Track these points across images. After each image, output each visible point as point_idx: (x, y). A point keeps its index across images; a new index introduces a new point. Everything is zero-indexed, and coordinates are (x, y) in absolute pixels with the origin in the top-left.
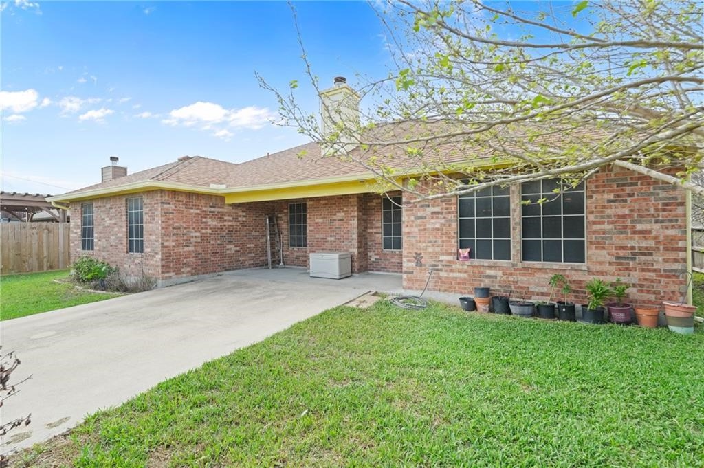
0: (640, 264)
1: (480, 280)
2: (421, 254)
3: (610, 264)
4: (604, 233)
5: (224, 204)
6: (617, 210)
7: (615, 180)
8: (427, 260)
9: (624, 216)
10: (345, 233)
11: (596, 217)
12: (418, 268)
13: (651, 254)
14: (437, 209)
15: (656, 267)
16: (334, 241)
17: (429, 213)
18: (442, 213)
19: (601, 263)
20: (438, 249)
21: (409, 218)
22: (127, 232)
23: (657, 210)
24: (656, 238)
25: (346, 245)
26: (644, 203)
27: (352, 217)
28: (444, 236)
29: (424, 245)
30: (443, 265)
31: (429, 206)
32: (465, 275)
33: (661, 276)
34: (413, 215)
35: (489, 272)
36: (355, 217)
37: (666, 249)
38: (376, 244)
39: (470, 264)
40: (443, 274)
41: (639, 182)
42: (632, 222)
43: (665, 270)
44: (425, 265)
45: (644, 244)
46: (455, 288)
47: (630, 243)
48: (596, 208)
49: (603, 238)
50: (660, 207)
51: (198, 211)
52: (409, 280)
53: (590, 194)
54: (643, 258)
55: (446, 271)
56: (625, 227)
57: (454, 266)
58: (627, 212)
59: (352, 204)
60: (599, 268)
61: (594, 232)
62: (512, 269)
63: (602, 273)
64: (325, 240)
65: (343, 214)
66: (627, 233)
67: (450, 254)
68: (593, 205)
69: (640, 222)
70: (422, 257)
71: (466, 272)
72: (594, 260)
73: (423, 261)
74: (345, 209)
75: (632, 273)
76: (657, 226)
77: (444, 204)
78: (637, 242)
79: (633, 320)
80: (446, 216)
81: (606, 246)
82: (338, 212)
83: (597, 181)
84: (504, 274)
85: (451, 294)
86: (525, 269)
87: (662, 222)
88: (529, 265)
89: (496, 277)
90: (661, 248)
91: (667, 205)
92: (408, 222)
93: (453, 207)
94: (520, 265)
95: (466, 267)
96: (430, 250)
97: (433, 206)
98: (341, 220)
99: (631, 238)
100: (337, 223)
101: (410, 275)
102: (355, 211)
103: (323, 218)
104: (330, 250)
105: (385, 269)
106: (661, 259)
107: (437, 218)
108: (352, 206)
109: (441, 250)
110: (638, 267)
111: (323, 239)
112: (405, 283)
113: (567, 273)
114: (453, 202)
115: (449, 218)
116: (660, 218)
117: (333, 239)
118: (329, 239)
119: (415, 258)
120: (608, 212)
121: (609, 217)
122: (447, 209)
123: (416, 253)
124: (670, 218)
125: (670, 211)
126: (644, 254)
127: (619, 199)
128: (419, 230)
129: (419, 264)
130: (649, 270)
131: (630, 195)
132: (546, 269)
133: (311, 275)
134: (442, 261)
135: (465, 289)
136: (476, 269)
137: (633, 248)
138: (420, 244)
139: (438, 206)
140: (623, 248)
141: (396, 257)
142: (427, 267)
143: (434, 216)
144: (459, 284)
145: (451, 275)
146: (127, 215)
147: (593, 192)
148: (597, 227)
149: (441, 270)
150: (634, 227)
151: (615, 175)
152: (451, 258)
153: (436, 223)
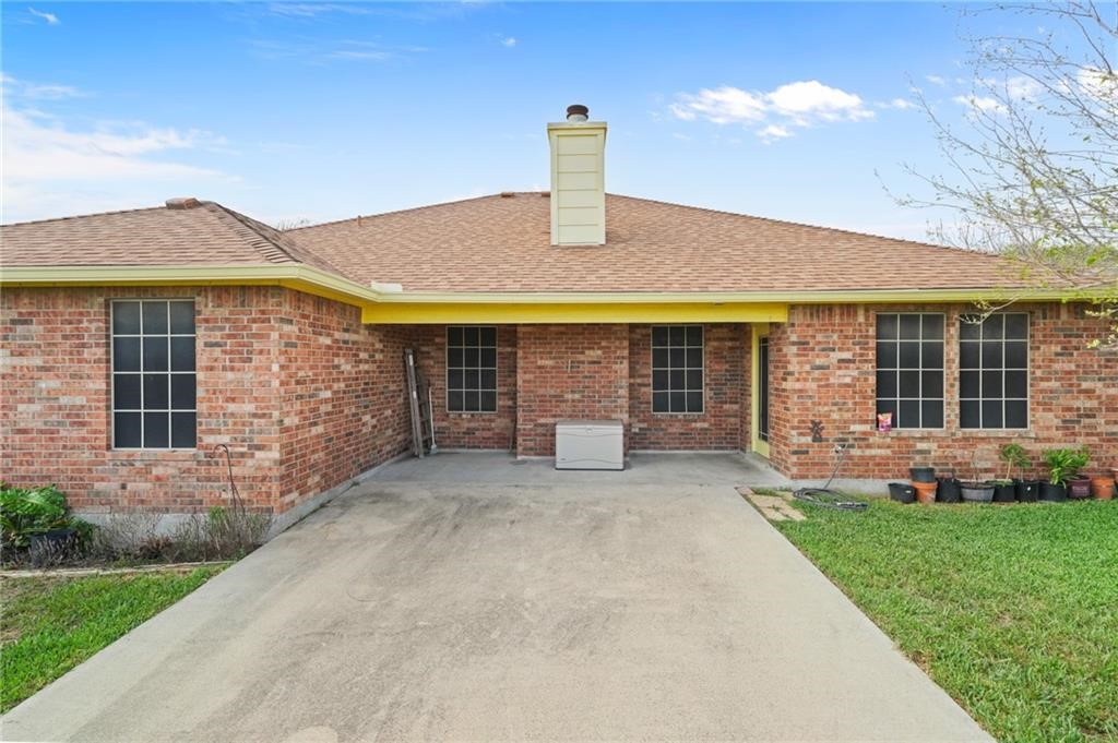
0: (1084, 427)
1: (908, 458)
2: (820, 423)
3: (1057, 428)
4: (1051, 392)
5: (359, 325)
6: (1065, 365)
7: (1062, 330)
8: (830, 432)
9: (1070, 373)
10: (603, 387)
11: (1043, 373)
12: (816, 444)
13: (1094, 416)
14: (847, 355)
15: (1099, 430)
16: (579, 401)
17: (835, 361)
18: (854, 361)
19: (1048, 428)
20: (847, 416)
21: (802, 367)
22: (108, 392)
23: (1100, 366)
24: (1099, 397)
25: (605, 407)
26: (1089, 359)
27: (618, 358)
28: (857, 396)
29: (826, 408)
30: (855, 439)
31: (834, 350)
32: (888, 452)
33: (1104, 440)
34: (808, 362)
35: (921, 446)
36: (623, 358)
37: (1108, 410)
38: (641, 403)
39: (895, 435)
40: (856, 452)
41: (1085, 334)
42: (1078, 379)
43: (1107, 434)
44: (827, 440)
45: (1088, 404)
46: (874, 471)
47: (1077, 404)
48: (1043, 361)
49: (1050, 398)
50: (1102, 363)
51: (328, 341)
52: (801, 464)
53: (1037, 345)
54: (1087, 421)
55: (859, 447)
56: (1071, 385)
57: (871, 440)
58: (1073, 367)
59: (619, 335)
60: (1045, 434)
61: (1041, 391)
62: (950, 440)
63: (1049, 440)
64: (559, 399)
65: (599, 352)
66: (1072, 392)
67: (866, 422)
68: (1041, 358)
69: (1085, 380)
70: (823, 428)
71: (889, 447)
72: (1041, 424)
73: (824, 434)
74: (604, 344)
75: (1078, 438)
76: (1100, 385)
77: (857, 347)
78: (1083, 403)
79: (1093, 493)
80: (861, 365)
81: (1053, 407)
82: (586, 348)
83: (1045, 329)
84: (939, 447)
85: (867, 480)
86: (966, 439)
87: (1104, 379)
88: (971, 433)
89: (929, 452)
90: (1104, 408)
91: (1108, 360)
92: (800, 373)
93: (870, 353)
94: (959, 434)
95: (889, 440)
96: (835, 416)
97: (840, 349)
98: (594, 362)
99: (1078, 398)
100: (586, 368)
101: (803, 456)
102: (624, 348)
103: (555, 358)
104: (570, 416)
105: (656, 444)
106: (1103, 421)
107: (847, 368)
108: (618, 339)
109: (853, 416)
110: (1083, 431)
111: (555, 396)
112: (795, 470)
113: (1013, 442)
114: (870, 345)
115: (865, 369)
116: (1103, 375)
117: (577, 396)
118: (569, 396)
119: (812, 429)
120: (1057, 366)
121: (1056, 373)
122: (861, 355)
123: (813, 422)
124: (1111, 375)
125: (1111, 368)
126: (1088, 416)
127: (1066, 352)
128: (819, 386)
129: (817, 439)
130: (1092, 434)
131: (1077, 349)
132: (989, 438)
133: (558, 466)
134: (854, 433)
135: (888, 471)
136: (902, 442)
137: (1078, 409)
138: (820, 408)
139: (848, 350)
140: (1069, 409)
141: (677, 424)
142: (831, 442)
143: (843, 365)
144: (879, 464)
145: (869, 452)
146: (108, 345)
147: (1040, 342)
148: (1044, 385)
149: (852, 446)
150: (1079, 385)
151: (1063, 324)
152: (866, 428)
153: (846, 376)
